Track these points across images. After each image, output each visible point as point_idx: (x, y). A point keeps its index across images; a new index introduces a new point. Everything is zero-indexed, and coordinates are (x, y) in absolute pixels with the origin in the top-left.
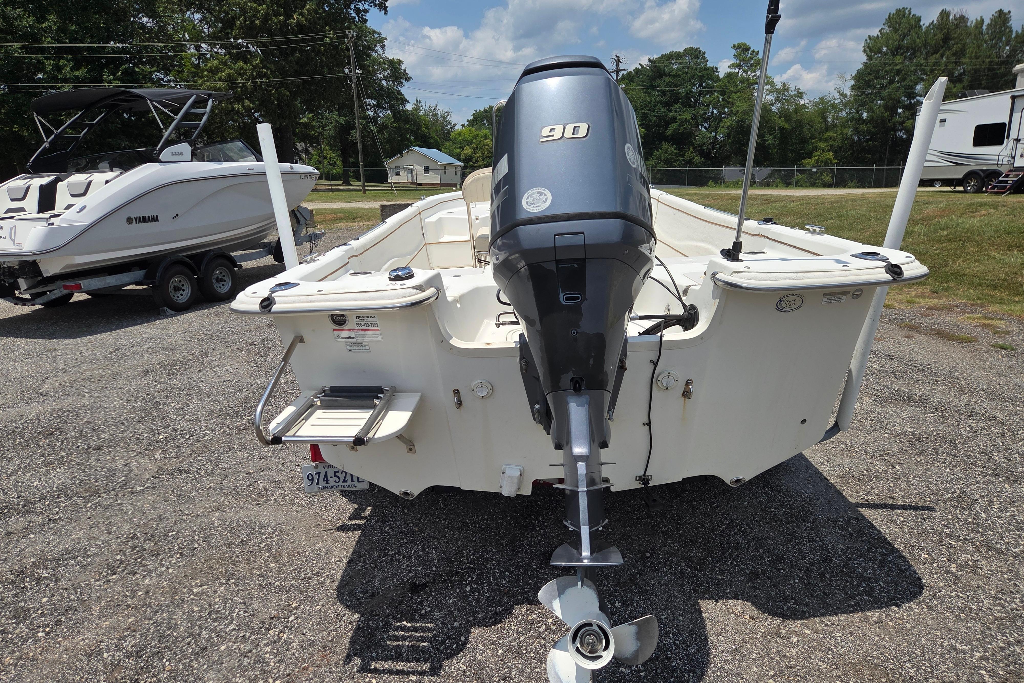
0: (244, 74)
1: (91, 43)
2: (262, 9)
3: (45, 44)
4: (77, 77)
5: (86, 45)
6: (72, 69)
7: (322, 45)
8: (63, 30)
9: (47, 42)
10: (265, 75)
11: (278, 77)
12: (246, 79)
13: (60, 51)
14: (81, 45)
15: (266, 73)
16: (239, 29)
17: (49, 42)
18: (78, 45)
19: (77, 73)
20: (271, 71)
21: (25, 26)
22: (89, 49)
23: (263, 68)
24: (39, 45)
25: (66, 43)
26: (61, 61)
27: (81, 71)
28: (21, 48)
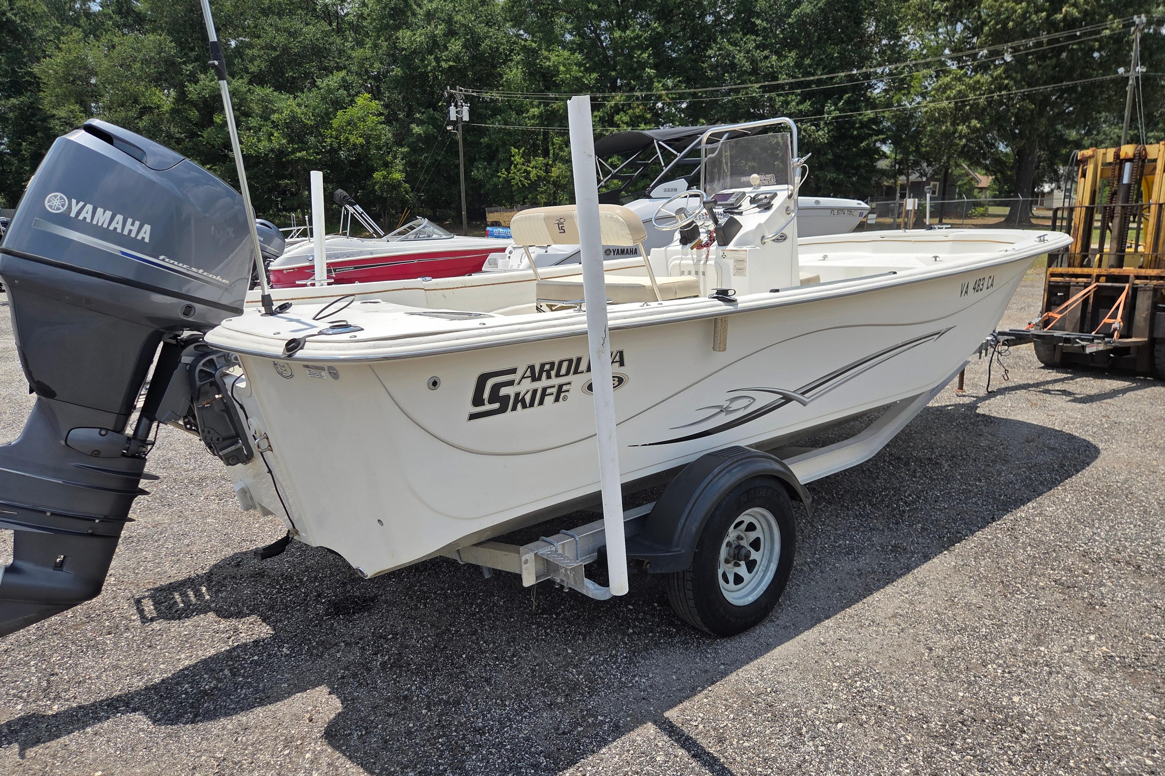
0: (980, 89)
1: (822, 74)
2: (1020, 8)
3: (780, 82)
4: (801, 111)
5: (816, 77)
6: (798, 104)
7: (1096, 40)
8: (798, 65)
9: (783, 79)
10: (1007, 87)
11: (1023, 88)
12: (980, 94)
13: (792, 86)
14: (812, 78)
15: (1008, 84)
16: (987, 36)
17: (784, 79)
18: (808, 79)
19: (801, 107)
20: (1015, 82)
21: (767, 67)
22: (819, 82)
23: (1006, 78)
24: (776, 83)
25: (798, 78)
26: (790, 96)
27: (805, 104)
28: (758, 88)
